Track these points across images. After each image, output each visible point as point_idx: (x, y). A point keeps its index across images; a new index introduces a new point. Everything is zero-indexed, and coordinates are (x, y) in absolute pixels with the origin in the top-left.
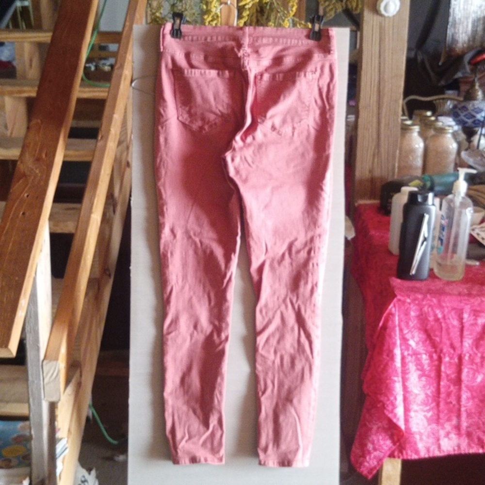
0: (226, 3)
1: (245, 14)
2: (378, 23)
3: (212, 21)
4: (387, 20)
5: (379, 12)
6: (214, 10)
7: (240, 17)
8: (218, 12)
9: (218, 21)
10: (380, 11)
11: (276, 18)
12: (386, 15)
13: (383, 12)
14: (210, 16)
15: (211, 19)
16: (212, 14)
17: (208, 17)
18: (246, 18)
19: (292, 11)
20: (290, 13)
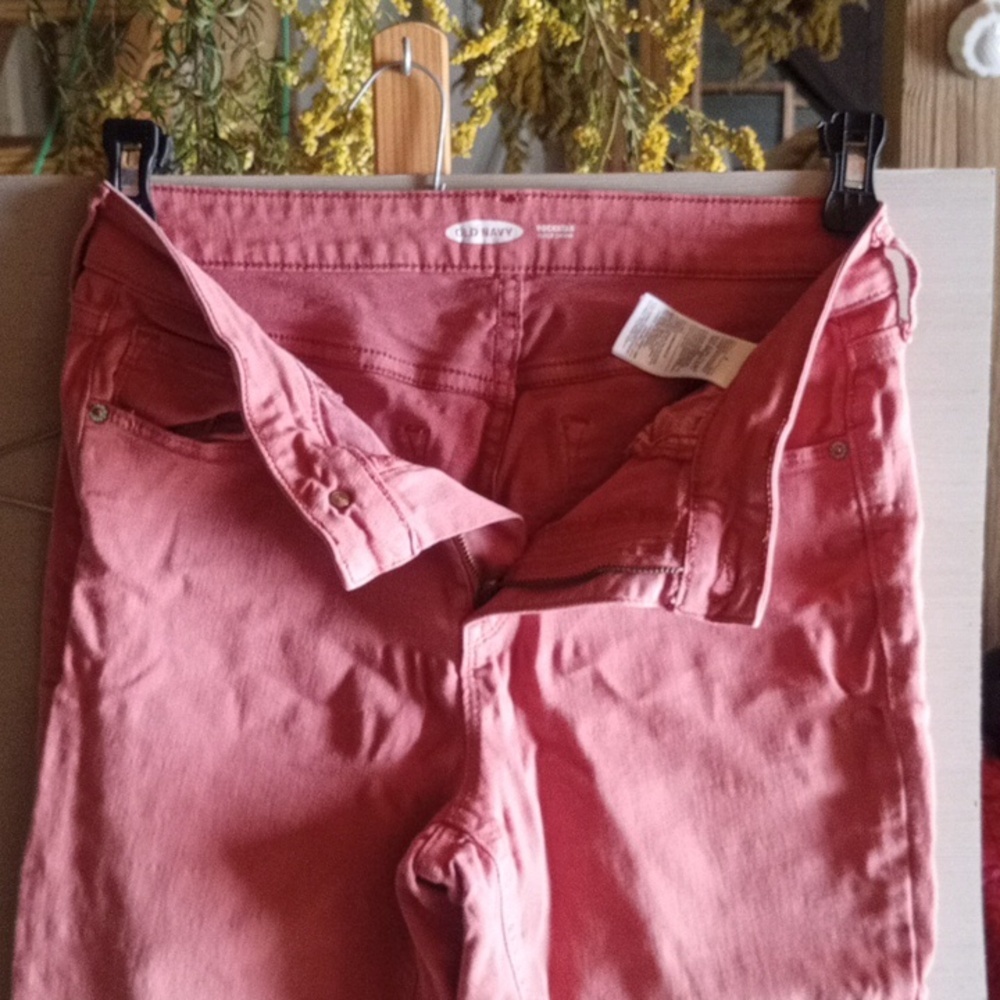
0: (398, 67)
2: (952, 99)
3: (337, 133)
4: (982, 88)
5: (957, 64)
6: (339, 88)
8: (364, 100)
9: (361, 134)
10: (963, 60)
11: (610, 111)
12: (983, 71)
13: (972, 63)
14: (327, 116)
15: (331, 125)
16: (333, 106)
17: (317, 118)
18: (483, 115)
19: (679, 80)
20: (668, 91)
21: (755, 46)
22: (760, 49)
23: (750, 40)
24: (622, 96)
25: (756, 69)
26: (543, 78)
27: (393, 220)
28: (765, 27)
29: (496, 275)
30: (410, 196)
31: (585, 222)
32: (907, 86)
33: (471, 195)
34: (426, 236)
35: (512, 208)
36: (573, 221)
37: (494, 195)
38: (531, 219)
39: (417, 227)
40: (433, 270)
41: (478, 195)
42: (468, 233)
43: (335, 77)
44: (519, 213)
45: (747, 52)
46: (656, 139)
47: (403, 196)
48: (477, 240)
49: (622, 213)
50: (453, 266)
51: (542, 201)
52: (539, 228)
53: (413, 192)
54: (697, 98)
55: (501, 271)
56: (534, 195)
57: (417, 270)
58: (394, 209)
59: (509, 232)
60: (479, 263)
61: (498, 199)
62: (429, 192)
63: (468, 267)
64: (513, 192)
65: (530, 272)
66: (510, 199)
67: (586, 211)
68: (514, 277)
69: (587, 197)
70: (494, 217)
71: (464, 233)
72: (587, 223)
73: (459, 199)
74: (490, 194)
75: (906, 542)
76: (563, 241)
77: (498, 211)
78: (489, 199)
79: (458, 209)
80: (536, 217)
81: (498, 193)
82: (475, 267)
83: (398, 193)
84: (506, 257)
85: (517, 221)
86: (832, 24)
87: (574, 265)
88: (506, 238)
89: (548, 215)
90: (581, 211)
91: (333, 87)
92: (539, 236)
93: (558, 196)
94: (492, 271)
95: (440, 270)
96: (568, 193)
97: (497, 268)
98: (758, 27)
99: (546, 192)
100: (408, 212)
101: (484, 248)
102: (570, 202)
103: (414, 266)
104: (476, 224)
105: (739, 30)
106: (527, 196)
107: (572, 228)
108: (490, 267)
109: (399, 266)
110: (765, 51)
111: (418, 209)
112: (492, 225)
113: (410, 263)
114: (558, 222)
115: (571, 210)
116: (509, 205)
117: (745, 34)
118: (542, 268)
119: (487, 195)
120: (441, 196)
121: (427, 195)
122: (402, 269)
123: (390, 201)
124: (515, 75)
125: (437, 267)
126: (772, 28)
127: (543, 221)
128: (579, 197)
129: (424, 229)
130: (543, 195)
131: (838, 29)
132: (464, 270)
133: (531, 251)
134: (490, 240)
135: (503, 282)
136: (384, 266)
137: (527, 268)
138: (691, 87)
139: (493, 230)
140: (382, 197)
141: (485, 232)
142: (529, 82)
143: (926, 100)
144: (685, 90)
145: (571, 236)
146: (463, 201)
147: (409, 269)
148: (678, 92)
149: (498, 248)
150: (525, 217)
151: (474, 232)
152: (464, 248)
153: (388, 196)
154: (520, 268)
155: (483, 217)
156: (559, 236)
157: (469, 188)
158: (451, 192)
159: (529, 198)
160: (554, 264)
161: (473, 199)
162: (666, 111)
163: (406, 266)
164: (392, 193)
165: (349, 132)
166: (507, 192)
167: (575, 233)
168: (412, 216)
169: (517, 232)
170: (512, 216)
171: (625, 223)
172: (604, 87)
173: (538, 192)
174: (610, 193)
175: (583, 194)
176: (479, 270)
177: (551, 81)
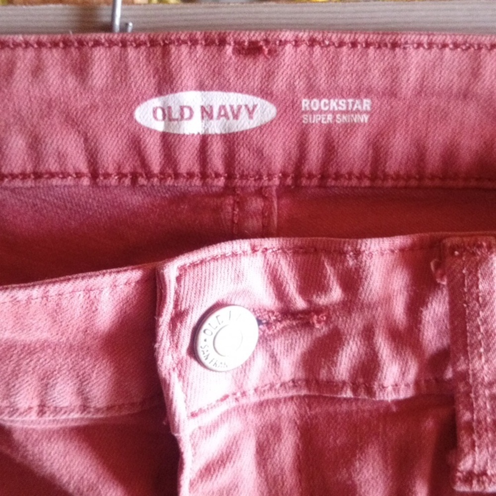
27: (36, 92)
29: (229, 189)
30: (67, 44)
31: (392, 93)
33: (180, 42)
34: (97, 120)
35: (257, 67)
36: (369, 93)
37: (223, 42)
38: (291, 87)
39: (81, 102)
40: (114, 180)
41: (194, 42)
42: (176, 114)
44: (269, 75)
47: (55, 45)
48: (193, 127)
49: (460, 74)
50: (149, 175)
51: (311, 54)
52: (305, 103)
53: (72, 37)
55: (238, 182)
56: (297, 43)
57: (86, 181)
58: (37, 71)
59: (251, 113)
60: (196, 169)
61: (229, 49)
62: (102, 36)
63: (177, 175)
64: (258, 36)
65: (289, 181)
66: (252, 50)
67: (393, 72)
68: (260, 192)
69: (395, 45)
70: (224, 87)
71: (167, 115)
72: (395, 96)
73: (158, 51)
74: (214, 42)
76: (350, 128)
77: (230, 73)
78: (214, 49)
79: (157, 71)
80: (300, 84)
81: (230, 39)
82: (191, 175)
83: (44, 38)
84: (245, 156)
85: (265, 93)
87: (367, 171)
88: (244, 124)
89: (322, 81)
90: (384, 73)
92: (306, 119)
93: (341, 44)
94: (221, 182)
95: (127, 181)
96: (361, 38)
97: (230, 177)
99: (319, 36)
100: (62, 76)
101: (205, 140)
102: (364, 54)
103: (79, 175)
104: (192, 98)
106: (283, 43)
107: (367, 104)
108: (217, 175)
109: (52, 175)
111: (81, 70)
112: (218, 99)
113: (71, 170)
114: (341, 94)
115: (366, 70)
116: (249, 61)
118: (310, 176)
119: (209, 42)
120: (124, 44)
121: (97, 43)
122: (55, 182)
123: (30, 54)
125: (121, 176)
127: (312, 91)
128: (380, 46)
129: (94, 107)
130: (313, 42)
132: (170, 182)
133: (292, 145)
134: (216, 127)
135: (240, 203)
136: (24, 176)
137: (285, 175)
139: (223, 107)
140: (16, 45)
141: (207, 113)
145: (365, 118)
146: (166, 53)
147: (70, 181)
149: (231, 140)
150: (280, 84)
151: (187, 113)
152: (168, 141)
153: (27, 44)
154: (270, 176)
155: (201, 87)
156: (342, 119)
157: (177, 28)
158: (143, 37)
159: (289, 48)
160: (332, 170)
161: (184, 49)
163: (65, 175)
164: (32, 38)
166: (246, 38)
167: (371, 114)
168: (71, 82)
169: (266, 111)
170: (256, 83)
171: (465, 95)
173: (304, 35)
174: (439, 39)
175: (388, 39)
176: (197, 182)
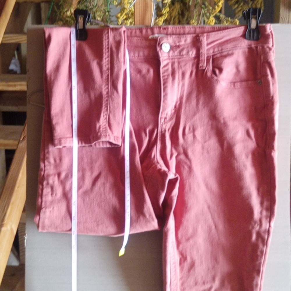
1: (166, 11)
3: (126, 19)
7: (159, 14)
11: (199, 15)
14: (124, 14)
15: (125, 17)
16: (126, 12)
17: (121, 15)
18: (165, 15)
19: (218, 6)
20: (215, 9)
21: (239, 9)
22: (241, 10)
23: (237, 8)
24: (203, 11)
25: (239, 16)
26: (179, 18)
28: (242, 4)
32: (281, 16)
43: (126, 3)
45: (237, 11)
46: (211, 21)
54: (223, 11)
75: (274, 108)
86: (261, 3)
91: (126, 6)
98: (240, 4)
105: (235, 4)
110: (242, 11)
117: (236, 6)
124: (171, 17)
126: (244, 4)
131: (263, 4)
138: (221, 8)
142: (175, 20)
143: (286, 19)
144: (220, 9)
148: (218, 9)
162: (214, 14)
165: (130, 19)
172: (198, 8)
177: (181, 20)
